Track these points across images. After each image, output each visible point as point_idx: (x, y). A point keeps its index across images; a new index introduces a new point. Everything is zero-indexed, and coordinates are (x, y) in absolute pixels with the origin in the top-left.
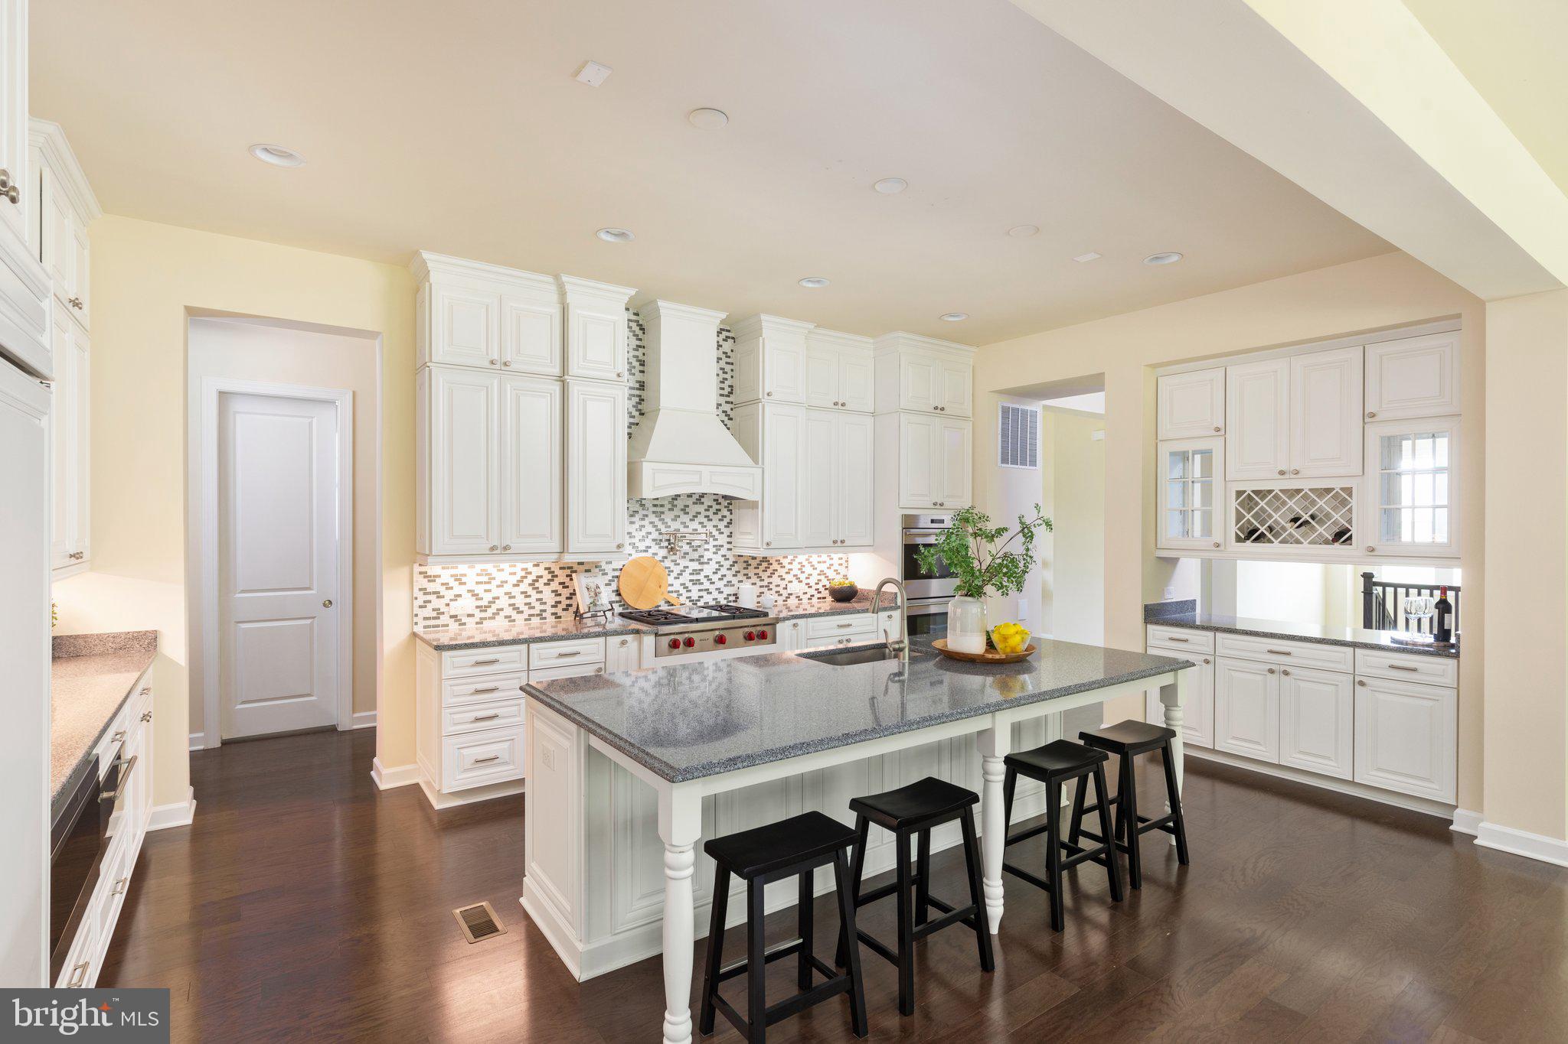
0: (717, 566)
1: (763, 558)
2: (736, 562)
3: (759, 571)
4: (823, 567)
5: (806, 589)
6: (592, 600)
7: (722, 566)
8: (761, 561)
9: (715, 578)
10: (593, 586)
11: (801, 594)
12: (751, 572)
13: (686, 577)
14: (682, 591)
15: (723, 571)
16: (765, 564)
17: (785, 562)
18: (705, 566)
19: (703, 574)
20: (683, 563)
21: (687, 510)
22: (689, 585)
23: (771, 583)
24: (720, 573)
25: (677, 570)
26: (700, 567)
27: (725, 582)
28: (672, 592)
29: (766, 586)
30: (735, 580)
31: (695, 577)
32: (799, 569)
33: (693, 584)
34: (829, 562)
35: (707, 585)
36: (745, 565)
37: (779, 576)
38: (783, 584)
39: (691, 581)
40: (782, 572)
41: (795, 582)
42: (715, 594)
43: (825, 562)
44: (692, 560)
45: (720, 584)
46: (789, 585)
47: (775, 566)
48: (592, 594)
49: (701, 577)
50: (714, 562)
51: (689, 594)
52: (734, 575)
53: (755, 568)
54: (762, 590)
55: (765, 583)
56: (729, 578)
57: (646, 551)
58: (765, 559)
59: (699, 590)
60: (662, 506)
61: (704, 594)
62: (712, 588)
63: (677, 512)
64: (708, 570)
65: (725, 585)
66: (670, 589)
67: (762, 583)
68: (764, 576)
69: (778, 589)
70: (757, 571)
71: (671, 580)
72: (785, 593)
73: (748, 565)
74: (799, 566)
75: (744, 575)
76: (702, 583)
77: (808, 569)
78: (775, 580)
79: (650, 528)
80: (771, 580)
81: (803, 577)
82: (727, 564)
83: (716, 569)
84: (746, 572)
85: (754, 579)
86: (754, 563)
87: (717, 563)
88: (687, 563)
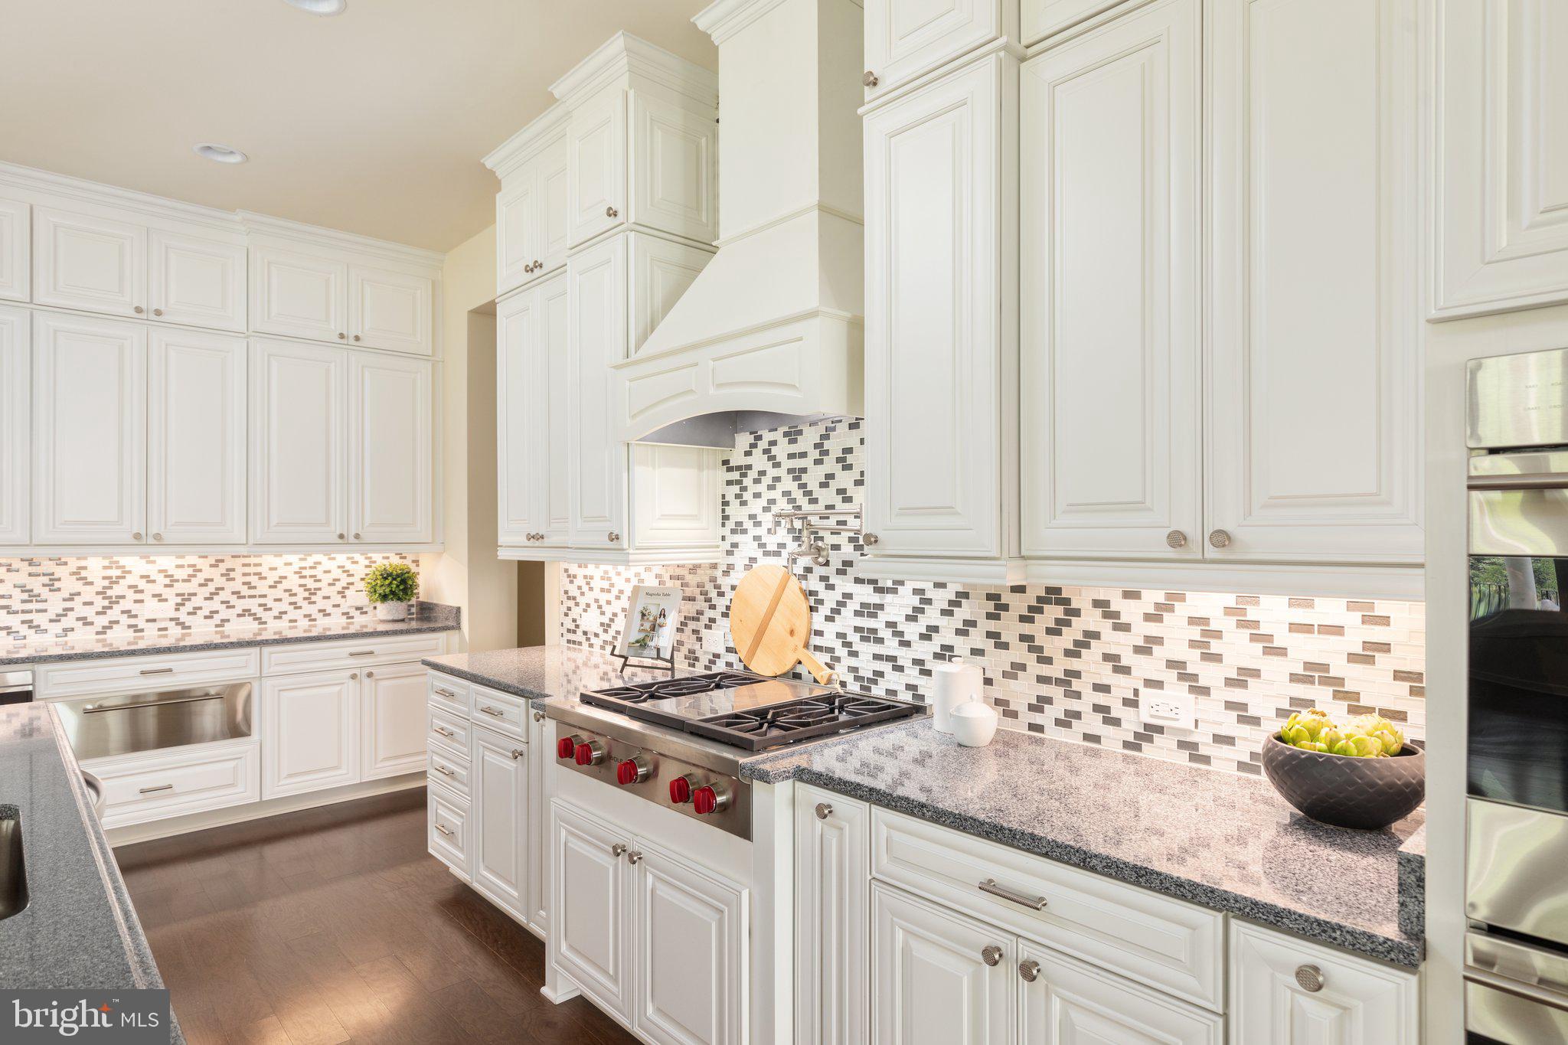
0: (916, 601)
1: (1049, 590)
2: (966, 595)
3: (1037, 629)
4: (1333, 653)
5: (1229, 724)
6: (641, 636)
7: (929, 601)
8: (1039, 599)
9: (912, 631)
10: (654, 611)
11: (1203, 739)
12: (1010, 628)
13: (847, 621)
14: (841, 652)
15: (932, 616)
16: (1053, 612)
17: (1130, 612)
18: (888, 598)
19: (884, 618)
20: (843, 585)
21: (850, 459)
22: (854, 638)
23: (1077, 674)
24: (924, 621)
25: (830, 599)
26: (876, 599)
27: (934, 646)
28: (817, 648)
29: (1059, 682)
30: (962, 645)
31: (866, 623)
32: (1193, 644)
33: (863, 639)
34: (1357, 636)
35: (891, 646)
36: (990, 606)
37: (1107, 657)
38: (1122, 686)
39: (857, 629)
40: (1112, 641)
41: (1176, 692)
42: (912, 675)
43: (1338, 630)
44: (858, 581)
45: (925, 650)
46: (1147, 695)
47: (1091, 619)
48: (647, 626)
49: (878, 623)
50: (910, 586)
51: (853, 662)
52: (959, 632)
53: (1023, 619)
54: (1045, 690)
55: (1056, 671)
56: (947, 637)
57: (777, 554)
58: (1053, 595)
59: (877, 657)
60: (803, 455)
61: (886, 667)
62: (904, 656)
63: (830, 465)
64: (897, 607)
65: (937, 656)
66: (816, 641)
67: (1045, 670)
68: (1054, 646)
69: (1101, 699)
70: (1026, 629)
71: (818, 621)
72: (1132, 721)
73: (998, 607)
74: (1195, 633)
75: (990, 635)
76: (880, 641)
77: (1238, 649)
78: (1091, 664)
79: (782, 505)
80: (1074, 664)
81: (1210, 675)
82: (941, 598)
83: (915, 609)
84: (992, 626)
85: (1019, 652)
86: (1019, 605)
87: (916, 591)
88: (851, 587)
